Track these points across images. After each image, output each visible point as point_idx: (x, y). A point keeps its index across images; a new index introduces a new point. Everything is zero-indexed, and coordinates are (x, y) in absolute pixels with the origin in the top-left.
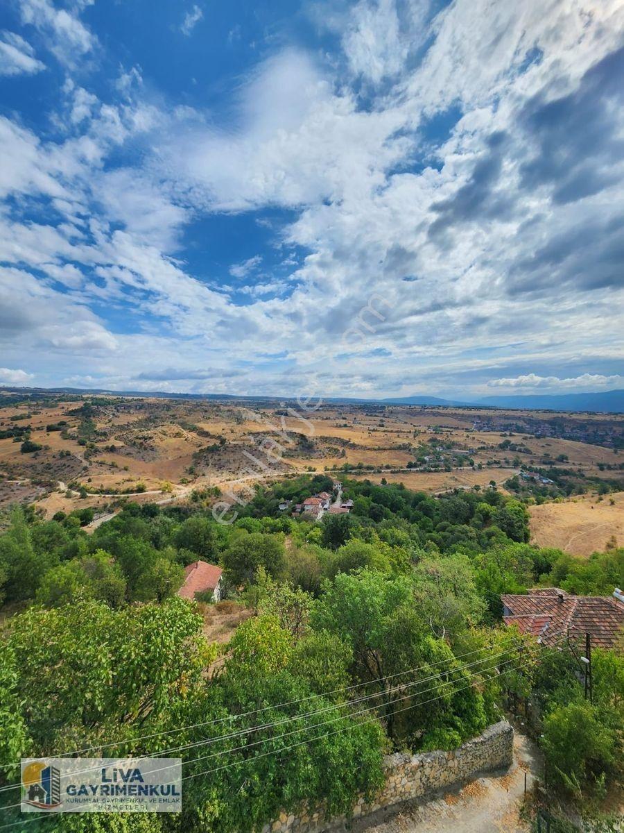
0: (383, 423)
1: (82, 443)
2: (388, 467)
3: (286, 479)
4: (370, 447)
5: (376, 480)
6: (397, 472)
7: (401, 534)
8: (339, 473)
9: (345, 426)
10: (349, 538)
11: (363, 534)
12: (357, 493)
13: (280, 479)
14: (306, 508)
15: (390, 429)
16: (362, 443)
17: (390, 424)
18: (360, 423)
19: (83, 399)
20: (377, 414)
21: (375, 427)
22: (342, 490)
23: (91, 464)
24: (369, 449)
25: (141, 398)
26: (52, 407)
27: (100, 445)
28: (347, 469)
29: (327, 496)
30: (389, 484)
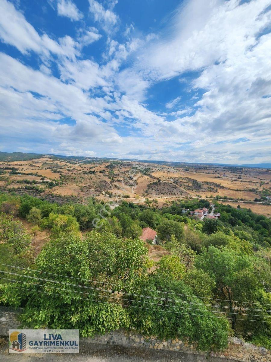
0: (241, 177)
1: (110, 178)
2: (242, 200)
3: (187, 199)
4: (232, 189)
5: (234, 206)
6: (247, 203)
7: (247, 234)
8: (213, 200)
9: (218, 177)
10: (216, 230)
11: (225, 231)
12: (223, 210)
13: (184, 199)
14: (195, 213)
15: (245, 180)
16: (228, 186)
17: (244, 177)
18: (227, 176)
19: (110, 162)
20: (237, 172)
21: (236, 179)
22: (214, 208)
23: (112, 186)
24: (231, 190)
25: (129, 162)
26: (101, 164)
27: (115, 179)
28: (218, 198)
29: (206, 210)
30: (242, 208)
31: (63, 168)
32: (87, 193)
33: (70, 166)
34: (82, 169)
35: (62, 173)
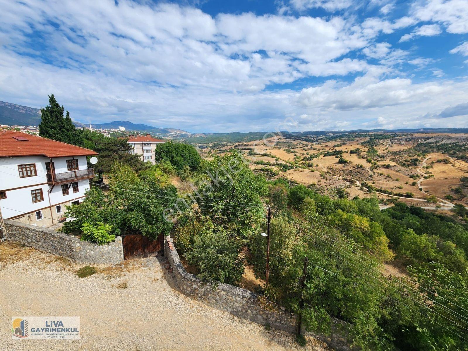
1: (369, 161)
19: (369, 136)
23: (374, 174)
26: (352, 140)
27: (380, 163)
31: (297, 148)
32: (331, 181)
33: (306, 145)
34: (322, 148)
35: (297, 154)
